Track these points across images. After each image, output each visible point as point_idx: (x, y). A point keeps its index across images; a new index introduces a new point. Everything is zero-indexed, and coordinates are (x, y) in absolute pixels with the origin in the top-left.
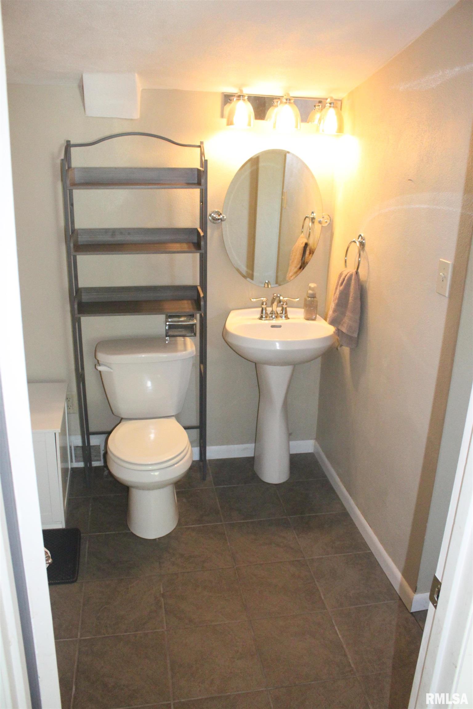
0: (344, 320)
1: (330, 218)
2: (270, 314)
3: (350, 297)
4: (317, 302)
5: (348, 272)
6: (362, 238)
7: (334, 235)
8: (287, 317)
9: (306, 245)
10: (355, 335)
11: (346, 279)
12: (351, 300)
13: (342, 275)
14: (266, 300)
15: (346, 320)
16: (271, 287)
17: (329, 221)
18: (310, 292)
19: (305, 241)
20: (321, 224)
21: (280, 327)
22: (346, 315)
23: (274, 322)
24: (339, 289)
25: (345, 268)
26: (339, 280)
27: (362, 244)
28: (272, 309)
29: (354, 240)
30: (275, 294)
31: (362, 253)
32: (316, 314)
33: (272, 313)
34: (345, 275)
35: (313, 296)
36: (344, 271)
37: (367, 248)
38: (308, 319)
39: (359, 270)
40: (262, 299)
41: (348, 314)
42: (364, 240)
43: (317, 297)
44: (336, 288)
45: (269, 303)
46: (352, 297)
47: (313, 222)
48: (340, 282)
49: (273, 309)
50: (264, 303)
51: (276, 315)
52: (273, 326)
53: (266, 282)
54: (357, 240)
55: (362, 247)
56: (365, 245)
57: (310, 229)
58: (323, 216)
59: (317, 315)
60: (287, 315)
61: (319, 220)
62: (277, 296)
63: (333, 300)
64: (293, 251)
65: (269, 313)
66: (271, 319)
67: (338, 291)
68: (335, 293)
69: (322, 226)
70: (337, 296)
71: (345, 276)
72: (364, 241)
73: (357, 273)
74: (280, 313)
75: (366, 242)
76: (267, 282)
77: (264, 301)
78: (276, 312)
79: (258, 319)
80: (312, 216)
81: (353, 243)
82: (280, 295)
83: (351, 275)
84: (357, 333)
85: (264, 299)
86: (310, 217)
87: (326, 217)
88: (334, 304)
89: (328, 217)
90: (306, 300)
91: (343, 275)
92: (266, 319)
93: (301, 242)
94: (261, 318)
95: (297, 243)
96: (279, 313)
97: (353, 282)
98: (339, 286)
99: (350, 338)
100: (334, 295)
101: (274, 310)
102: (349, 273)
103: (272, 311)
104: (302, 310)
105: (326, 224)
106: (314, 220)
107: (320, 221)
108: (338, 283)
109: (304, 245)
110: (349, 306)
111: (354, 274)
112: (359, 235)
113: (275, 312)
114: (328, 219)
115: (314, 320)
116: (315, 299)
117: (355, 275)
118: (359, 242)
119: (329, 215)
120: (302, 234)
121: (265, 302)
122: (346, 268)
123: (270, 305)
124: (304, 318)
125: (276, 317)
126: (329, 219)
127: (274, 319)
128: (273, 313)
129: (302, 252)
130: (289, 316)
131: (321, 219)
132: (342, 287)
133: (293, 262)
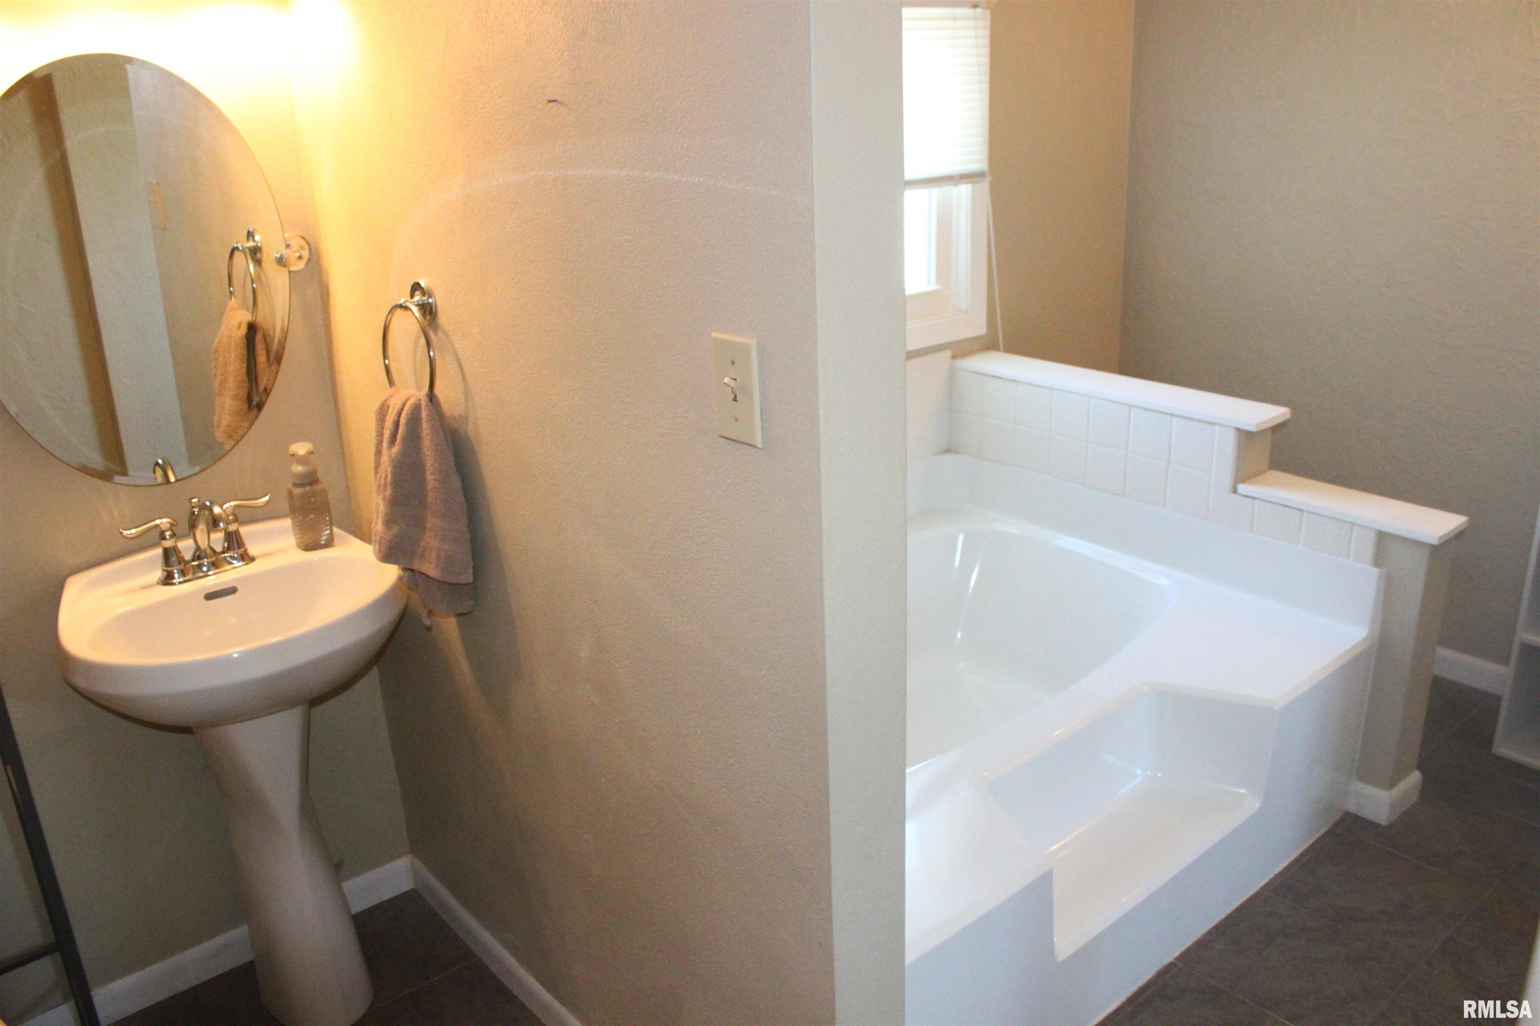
0: (423, 544)
1: (308, 243)
2: (193, 560)
3: (428, 473)
4: (325, 492)
5: (406, 397)
6: (424, 292)
7: (331, 289)
8: (246, 558)
9: (252, 328)
10: (468, 577)
11: (403, 421)
12: (431, 479)
13: (387, 411)
14: (172, 525)
15: (431, 542)
16: (177, 481)
17: (306, 254)
18: (299, 469)
19: (245, 317)
20: (284, 266)
21: (232, 591)
22: (428, 526)
23: (214, 581)
24: (390, 457)
25: (391, 387)
26: (383, 428)
27: (428, 311)
28: (196, 542)
29: (402, 301)
30: (195, 500)
31: (432, 336)
32: (331, 525)
33: (199, 555)
34: (395, 411)
35: (310, 480)
36: (391, 397)
37: (443, 318)
38: (310, 547)
39: (438, 390)
40: (158, 522)
41: (432, 521)
42: (430, 296)
43: (321, 479)
44: (379, 452)
45: (184, 526)
46: (432, 474)
47: (258, 262)
48: (387, 434)
49: (200, 543)
50: (168, 534)
51: (210, 560)
52: (211, 596)
53: (157, 464)
54: (409, 300)
55: (428, 317)
56: (436, 309)
57: (253, 283)
58: (288, 243)
59: (335, 529)
60: (246, 550)
61: (278, 256)
62: (203, 507)
63: (375, 488)
64: (216, 352)
65: (188, 556)
66: (202, 574)
67: (385, 459)
68: (377, 467)
69: (290, 272)
70: (386, 477)
71: (399, 414)
72: (430, 300)
73: (431, 397)
74: (224, 547)
75: (440, 300)
76: (160, 461)
77: (163, 528)
78: (209, 551)
79: (158, 583)
80: (251, 244)
81: (399, 311)
82: (211, 503)
83: (417, 408)
84: (471, 571)
85: (164, 522)
86: (247, 247)
87: (296, 243)
88: (384, 499)
89: (303, 242)
90: (290, 495)
91: (390, 410)
92: (186, 578)
93: (236, 323)
94: (168, 580)
95: (223, 328)
96: (219, 549)
97: (426, 427)
98: (385, 445)
99: (455, 588)
100: (376, 473)
101: (203, 544)
102: (407, 400)
103: (198, 548)
104: (287, 523)
105: (301, 265)
106: (258, 255)
107: (281, 257)
108: (380, 434)
109: (244, 330)
110: (429, 501)
111: (423, 404)
112: (412, 283)
113: (205, 550)
114: (302, 248)
115: (329, 544)
116: (318, 487)
117: (427, 405)
118: (418, 305)
119: (303, 238)
120: (231, 299)
121: (168, 531)
122: (393, 388)
123: (187, 531)
124: (299, 546)
125: (215, 565)
126: (306, 247)
127: (210, 573)
128: (203, 555)
129: (245, 353)
130: (252, 551)
131: (285, 252)
132: (396, 449)
133: (223, 382)
